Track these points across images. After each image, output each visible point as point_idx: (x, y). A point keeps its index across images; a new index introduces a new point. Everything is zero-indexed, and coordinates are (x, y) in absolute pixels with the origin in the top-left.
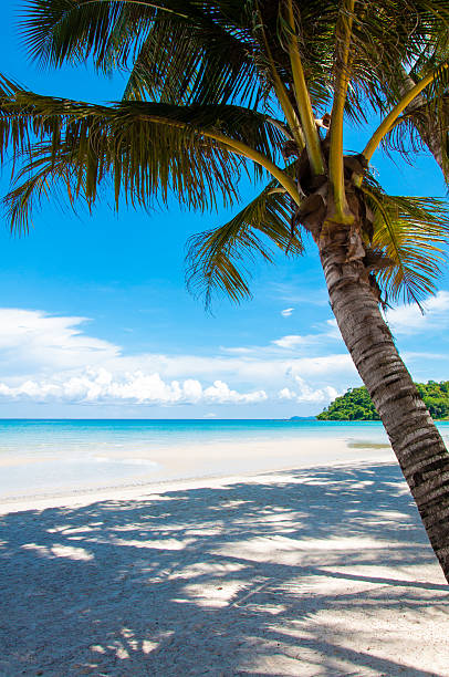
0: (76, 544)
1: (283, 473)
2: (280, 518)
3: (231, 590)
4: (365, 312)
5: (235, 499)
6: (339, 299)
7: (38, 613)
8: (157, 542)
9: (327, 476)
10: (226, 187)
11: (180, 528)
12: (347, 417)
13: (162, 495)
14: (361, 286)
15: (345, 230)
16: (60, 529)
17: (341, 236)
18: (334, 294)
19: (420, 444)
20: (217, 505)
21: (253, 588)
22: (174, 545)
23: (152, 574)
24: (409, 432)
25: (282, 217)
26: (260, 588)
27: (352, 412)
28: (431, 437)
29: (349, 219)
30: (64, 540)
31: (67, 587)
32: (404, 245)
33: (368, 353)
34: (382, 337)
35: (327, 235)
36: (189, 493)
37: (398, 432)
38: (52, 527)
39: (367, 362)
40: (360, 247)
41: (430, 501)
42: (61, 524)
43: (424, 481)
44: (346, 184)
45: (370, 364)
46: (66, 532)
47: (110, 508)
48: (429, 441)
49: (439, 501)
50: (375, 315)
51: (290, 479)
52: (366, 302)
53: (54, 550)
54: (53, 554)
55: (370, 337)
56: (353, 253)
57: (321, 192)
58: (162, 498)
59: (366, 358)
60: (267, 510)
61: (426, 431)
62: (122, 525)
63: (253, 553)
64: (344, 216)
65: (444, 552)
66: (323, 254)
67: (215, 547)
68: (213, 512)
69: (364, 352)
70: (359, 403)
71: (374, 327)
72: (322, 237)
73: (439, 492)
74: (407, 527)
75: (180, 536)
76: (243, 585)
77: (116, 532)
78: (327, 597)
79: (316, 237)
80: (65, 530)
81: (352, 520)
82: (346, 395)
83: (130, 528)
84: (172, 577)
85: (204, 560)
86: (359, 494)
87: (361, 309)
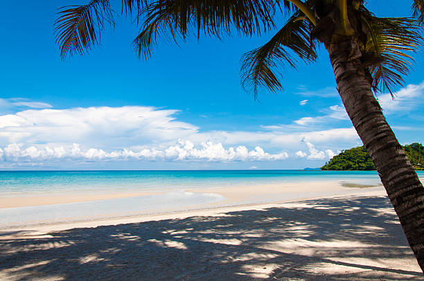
0: (179, 240)
1: (301, 202)
2: (299, 229)
3: (270, 269)
4: (362, 93)
5: (271, 217)
6: (343, 85)
7: (160, 278)
8: (226, 240)
9: (329, 204)
10: (266, 18)
11: (239, 233)
12: (341, 168)
13: (227, 214)
14: (359, 76)
15: (348, 39)
16: (169, 232)
17: (344, 43)
18: (340, 82)
19: (402, 178)
20: (260, 220)
21: (284, 268)
22: (236, 242)
23: (223, 258)
24: (393, 170)
25: (302, 36)
26: (288, 268)
27: (344, 165)
28: (409, 173)
29: (351, 32)
30: (172, 238)
31: (175, 264)
32: (384, 52)
33: (364, 120)
34: (374, 109)
35: (335, 43)
36: (242, 212)
37: (386, 171)
38: (165, 230)
39: (364, 125)
40: (358, 50)
41: (408, 215)
42: (169, 229)
43: (403, 202)
44: (348, 9)
45: (365, 127)
46: (172, 234)
47: (196, 220)
48: (408, 176)
49: (414, 214)
50: (370, 94)
51: (305, 206)
52: (362, 86)
53: (167, 243)
54: (166, 245)
55: (365, 109)
56: (354, 54)
57: (331, 15)
58: (226, 216)
59: (363, 123)
60: (291, 223)
61: (405, 169)
62: (204, 230)
63: (284, 248)
64: (347, 31)
65: (418, 248)
66: (332, 57)
67: (260, 244)
68: (258, 224)
69: (361, 119)
70: (349, 159)
71: (369, 102)
72: (332, 45)
73: (415, 209)
74: (384, 235)
75: (238, 237)
76: (277, 267)
77: (201, 234)
78: (332, 275)
79: (327, 46)
80: (172, 232)
81: (347, 230)
82: (340, 154)
83: (209, 232)
84: (235, 260)
85: (254, 251)
86: (351, 215)
87: (359, 91)
